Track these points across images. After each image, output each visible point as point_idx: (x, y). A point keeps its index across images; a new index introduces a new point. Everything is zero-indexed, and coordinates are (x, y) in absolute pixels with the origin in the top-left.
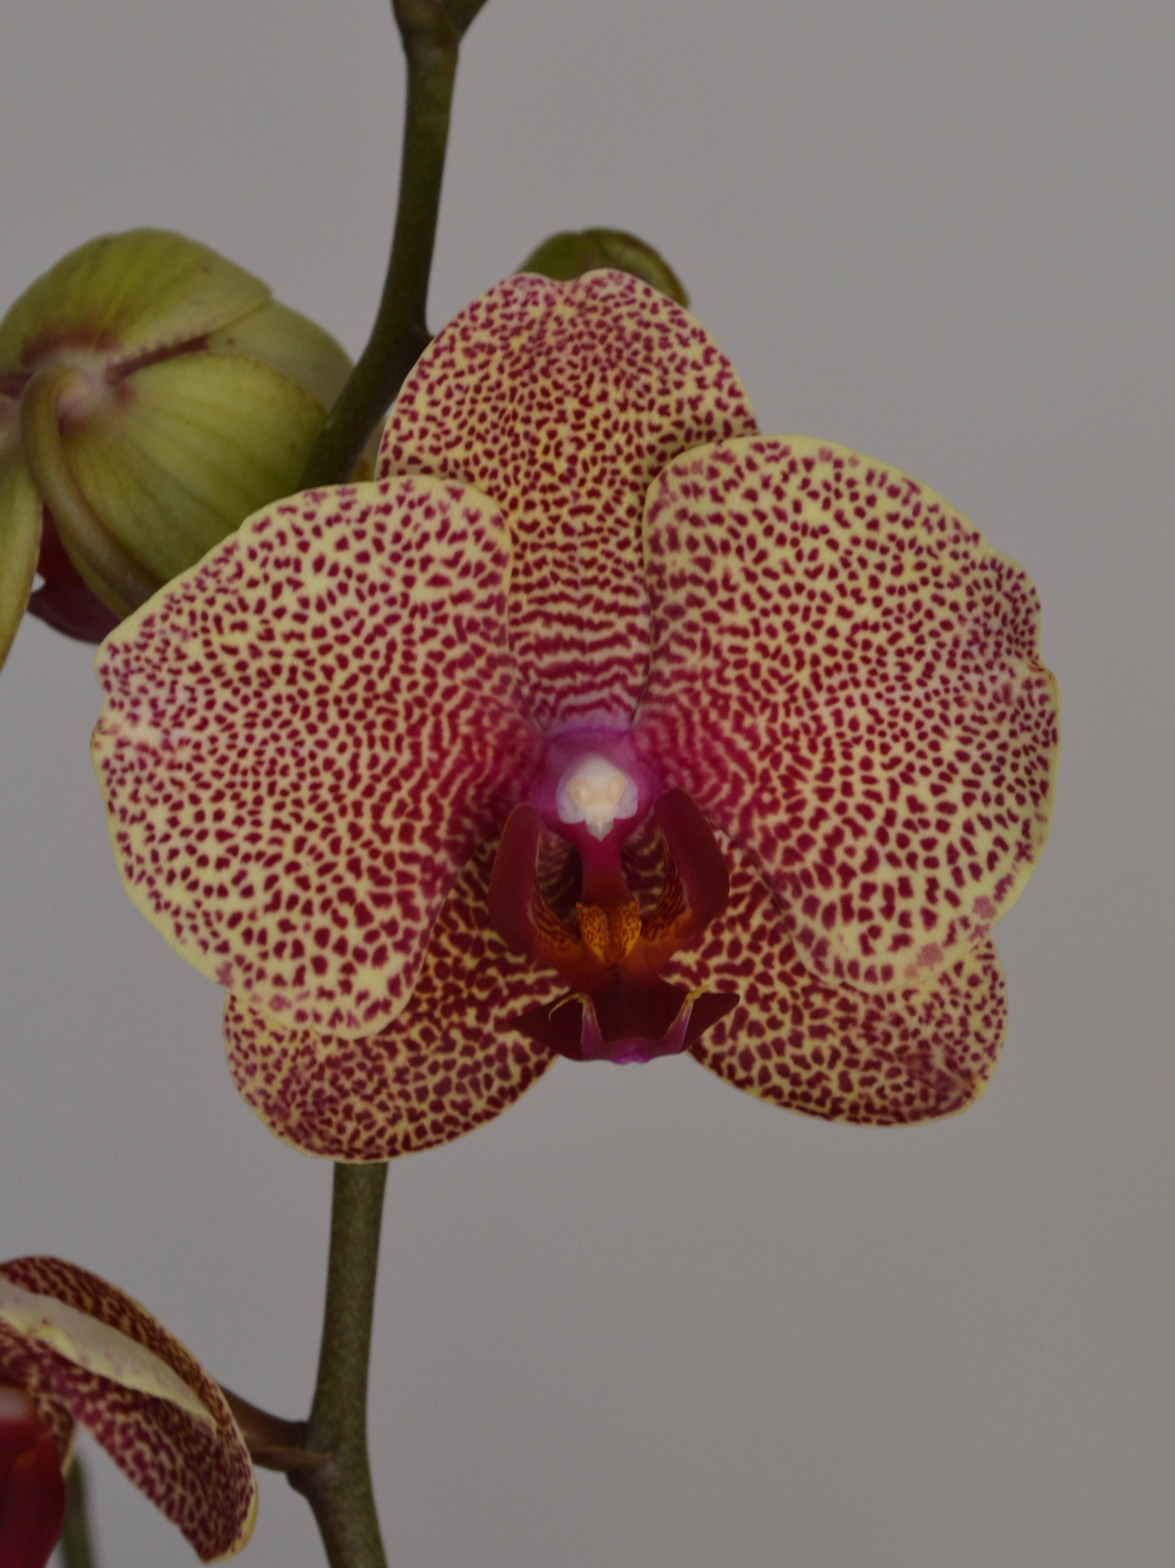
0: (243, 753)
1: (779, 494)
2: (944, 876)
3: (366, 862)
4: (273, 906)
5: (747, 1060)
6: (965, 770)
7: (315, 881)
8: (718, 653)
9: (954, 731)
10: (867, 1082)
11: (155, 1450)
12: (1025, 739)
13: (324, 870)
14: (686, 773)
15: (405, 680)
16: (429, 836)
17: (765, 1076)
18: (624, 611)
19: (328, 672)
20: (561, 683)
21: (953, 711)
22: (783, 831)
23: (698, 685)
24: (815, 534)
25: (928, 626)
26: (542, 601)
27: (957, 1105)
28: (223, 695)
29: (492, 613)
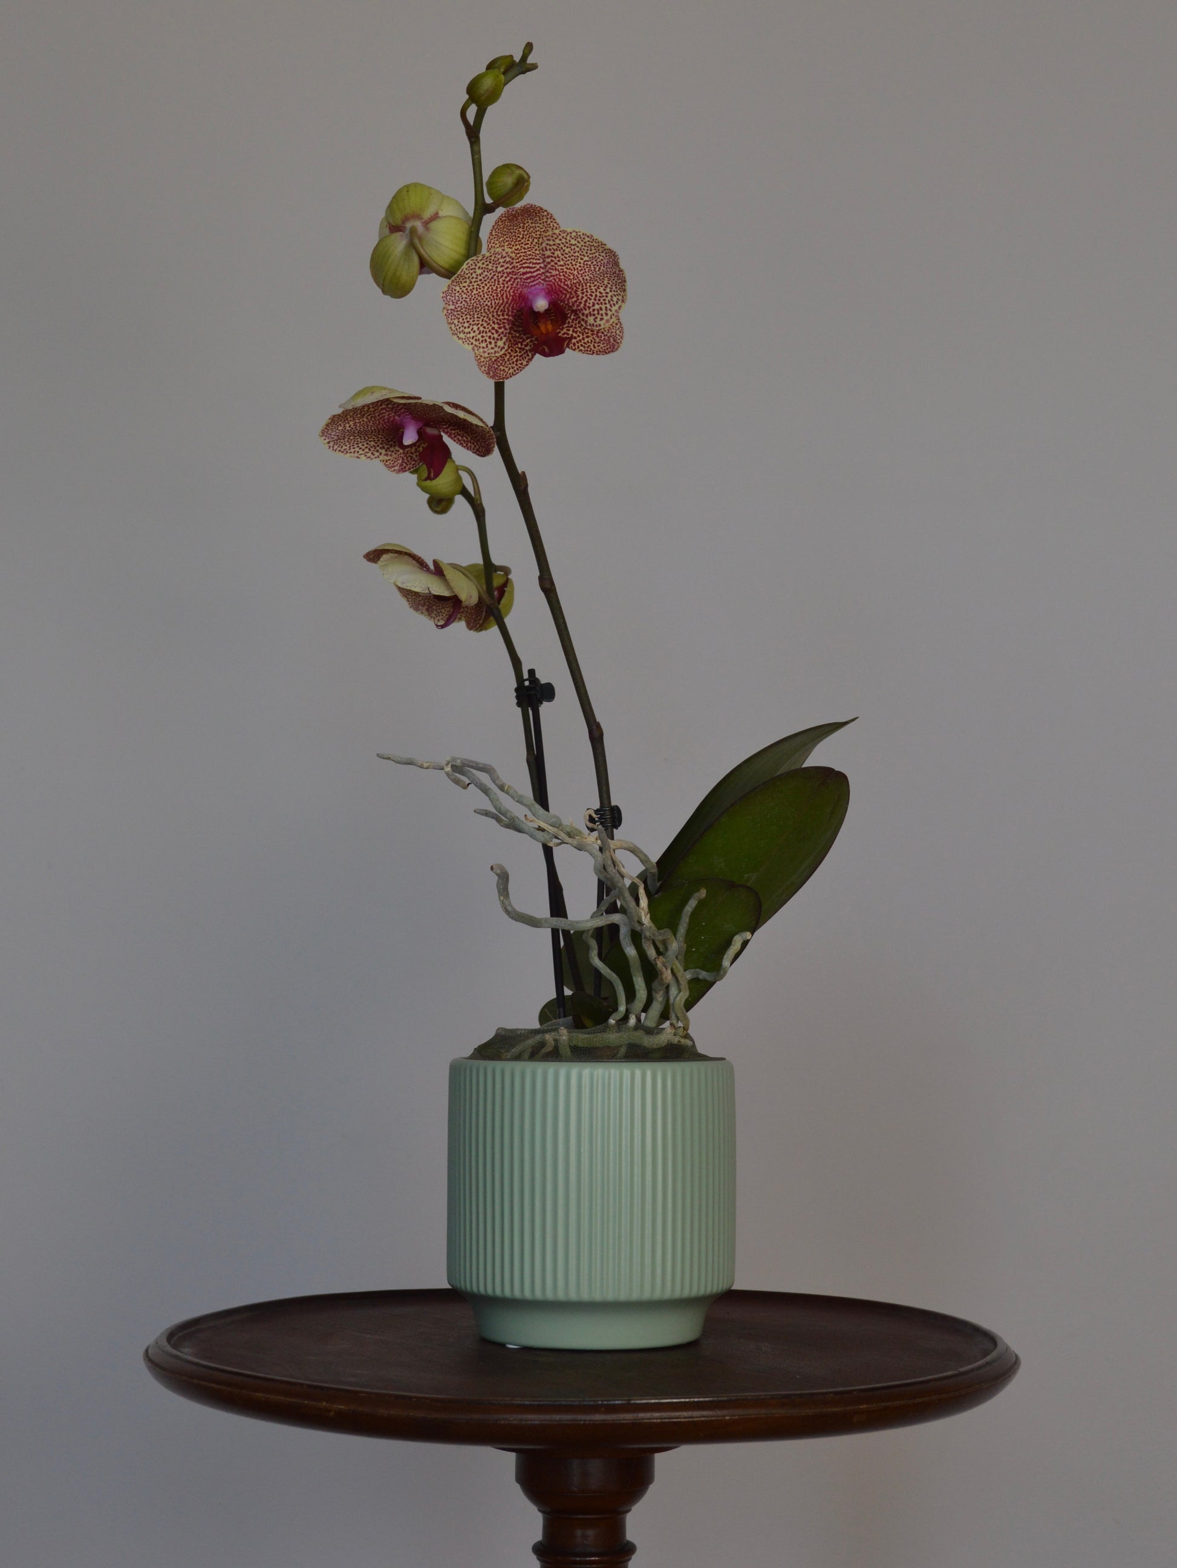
0: (470, 306)
1: (566, 239)
2: (608, 306)
3: (496, 321)
4: (480, 333)
5: (574, 344)
6: (609, 286)
7: (487, 327)
8: (558, 270)
9: (606, 279)
10: (599, 346)
11: (462, 437)
12: (620, 281)
13: (488, 324)
14: (556, 295)
15: (499, 286)
16: (507, 315)
17: (578, 347)
18: (539, 263)
19: (483, 287)
20: (529, 281)
21: (606, 275)
22: (576, 301)
23: (555, 277)
24: (574, 245)
25: (598, 260)
26: (522, 264)
27: (617, 349)
28: (464, 296)
29: (513, 270)
